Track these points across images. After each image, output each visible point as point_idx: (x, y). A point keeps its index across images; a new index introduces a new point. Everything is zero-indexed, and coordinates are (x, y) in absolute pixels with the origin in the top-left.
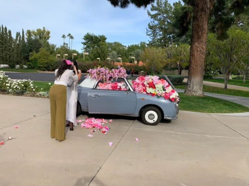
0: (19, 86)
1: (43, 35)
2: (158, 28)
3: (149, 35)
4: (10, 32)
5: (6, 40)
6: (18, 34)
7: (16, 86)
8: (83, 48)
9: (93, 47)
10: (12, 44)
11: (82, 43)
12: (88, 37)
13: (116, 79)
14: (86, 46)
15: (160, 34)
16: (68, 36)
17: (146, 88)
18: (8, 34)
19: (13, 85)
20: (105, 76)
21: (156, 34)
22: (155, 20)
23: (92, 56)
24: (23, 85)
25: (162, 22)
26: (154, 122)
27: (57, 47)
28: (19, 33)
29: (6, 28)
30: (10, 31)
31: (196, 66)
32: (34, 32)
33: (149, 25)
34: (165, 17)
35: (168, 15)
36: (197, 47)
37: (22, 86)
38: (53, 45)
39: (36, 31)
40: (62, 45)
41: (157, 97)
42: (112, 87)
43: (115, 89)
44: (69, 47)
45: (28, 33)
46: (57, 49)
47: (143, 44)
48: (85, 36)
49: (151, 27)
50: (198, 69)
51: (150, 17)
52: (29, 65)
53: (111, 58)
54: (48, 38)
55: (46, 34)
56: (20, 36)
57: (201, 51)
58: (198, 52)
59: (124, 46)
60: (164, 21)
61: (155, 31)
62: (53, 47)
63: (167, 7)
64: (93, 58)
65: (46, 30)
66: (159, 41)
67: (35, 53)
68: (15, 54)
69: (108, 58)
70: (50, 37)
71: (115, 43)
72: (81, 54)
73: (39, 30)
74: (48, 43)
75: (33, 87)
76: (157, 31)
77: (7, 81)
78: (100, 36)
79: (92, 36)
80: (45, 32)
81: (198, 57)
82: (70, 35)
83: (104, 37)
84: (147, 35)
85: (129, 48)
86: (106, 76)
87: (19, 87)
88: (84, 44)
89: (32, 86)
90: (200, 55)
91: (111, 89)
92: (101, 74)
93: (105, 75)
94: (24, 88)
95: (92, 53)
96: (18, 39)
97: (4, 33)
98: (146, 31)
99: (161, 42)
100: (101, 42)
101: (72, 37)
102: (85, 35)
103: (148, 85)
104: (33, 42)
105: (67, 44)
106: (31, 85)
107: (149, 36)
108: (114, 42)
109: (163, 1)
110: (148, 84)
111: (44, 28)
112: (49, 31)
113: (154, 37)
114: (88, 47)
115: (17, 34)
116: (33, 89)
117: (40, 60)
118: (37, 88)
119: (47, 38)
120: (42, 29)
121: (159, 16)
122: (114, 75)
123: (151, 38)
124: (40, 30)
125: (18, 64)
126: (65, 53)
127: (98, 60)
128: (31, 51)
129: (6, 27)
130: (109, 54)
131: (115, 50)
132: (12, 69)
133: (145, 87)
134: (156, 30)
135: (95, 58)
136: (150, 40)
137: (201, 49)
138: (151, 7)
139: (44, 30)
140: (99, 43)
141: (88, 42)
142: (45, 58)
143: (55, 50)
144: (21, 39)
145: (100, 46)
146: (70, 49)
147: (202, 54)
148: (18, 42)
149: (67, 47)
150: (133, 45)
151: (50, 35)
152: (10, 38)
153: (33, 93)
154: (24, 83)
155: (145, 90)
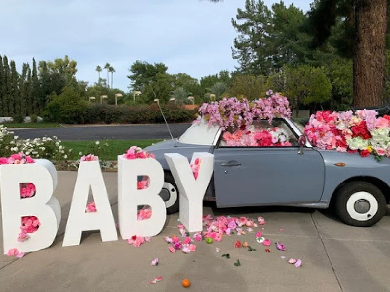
0: (36, 151)
1: (66, 68)
2: (250, 45)
3: (236, 58)
4: (13, 64)
5: (6, 77)
6: (26, 67)
7: (31, 150)
8: (130, 86)
9: (147, 83)
10: (16, 83)
11: (129, 77)
12: (137, 67)
13: (270, 121)
14: (135, 81)
15: (253, 56)
16: (105, 67)
17: (344, 139)
18: (10, 67)
19: (24, 149)
20: (240, 118)
21: (248, 56)
22: (245, 33)
23: (145, 96)
24: (44, 149)
25: (255, 36)
26: (370, 218)
27: (89, 85)
28: (28, 66)
29: (6, 59)
30: (14, 62)
31: (369, 94)
32: (50, 65)
33: (236, 42)
34: (260, 28)
35: (265, 24)
36: (370, 59)
37: (42, 150)
38: (83, 82)
39: (54, 63)
40: (97, 82)
41: (376, 158)
42: (258, 141)
43: (265, 144)
44: (109, 86)
45: (41, 66)
46: (89, 89)
47: (224, 73)
48: (132, 67)
49: (238, 46)
50: (372, 99)
51: (236, 29)
52: (46, 116)
53: (176, 98)
54: (74, 72)
55: (70, 66)
56: (30, 69)
57: (377, 65)
58: (372, 68)
59: (193, 79)
60: (259, 34)
61: (245, 51)
62: (83, 85)
63: (263, 12)
64: (147, 100)
65: (70, 61)
66: (253, 67)
67: (55, 95)
68: (23, 99)
69: (172, 99)
70: (76, 71)
71: (180, 75)
72: (128, 94)
73: (58, 62)
74: (74, 80)
75: (63, 152)
76: (249, 52)
77: (12, 142)
78: (157, 65)
79: (144, 65)
80: (68, 63)
81: (372, 78)
82: (107, 65)
83: (164, 66)
84: (233, 58)
85: (203, 81)
86: (243, 117)
87: (37, 153)
88: (132, 78)
89: (62, 150)
90: (376, 73)
91: (257, 145)
92: (232, 113)
93: (242, 114)
94: (47, 154)
95: (146, 91)
96: (27, 74)
97: (4, 65)
98: (232, 52)
99: (256, 68)
100: (160, 74)
101: (111, 69)
102: (133, 65)
103: (349, 132)
104: (51, 79)
105: (105, 80)
106: (60, 147)
107: (236, 60)
108: (177, 74)
109: (256, 3)
110: (350, 128)
111: (67, 57)
112: (75, 61)
113: (244, 61)
114: (138, 83)
115: (24, 67)
116: (64, 155)
117: (65, 106)
118: (71, 153)
119: (71, 73)
120: (64, 59)
121: (251, 28)
122: (265, 112)
123: (240, 62)
124: (60, 60)
125: (27, 116)
126: (103, 94)
127: (156, 102)
128: (48, 93)
129: (7, 56)
130: (172, 92)
131: (181, 85)
132: (19, 125)
133: (343, 136)
134: (246, 49)
135: (150, 100)
136: (239, 66)
137: (378, 62)
138: (238, 13)
139: (67, 61)
140: (156, 75)
141: (139, 75)
142: (72, 104)
143: (86, 90)
144: (32, 74)
145: (158, 80)
146: (110, 87)
147: (380, 70)
148: (26, 79)
149: (105, 84)
150: (209, 77)
151: (76, 67)
152: (13, 74)
153: (64, 162)
154: (46, 145)
155: (342, 143)
